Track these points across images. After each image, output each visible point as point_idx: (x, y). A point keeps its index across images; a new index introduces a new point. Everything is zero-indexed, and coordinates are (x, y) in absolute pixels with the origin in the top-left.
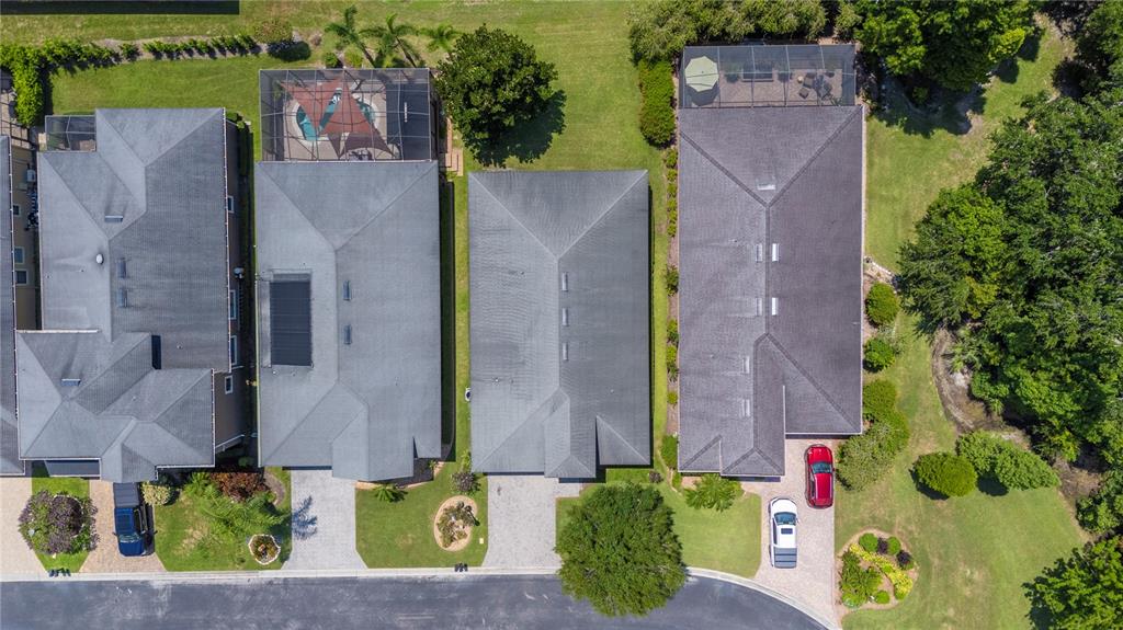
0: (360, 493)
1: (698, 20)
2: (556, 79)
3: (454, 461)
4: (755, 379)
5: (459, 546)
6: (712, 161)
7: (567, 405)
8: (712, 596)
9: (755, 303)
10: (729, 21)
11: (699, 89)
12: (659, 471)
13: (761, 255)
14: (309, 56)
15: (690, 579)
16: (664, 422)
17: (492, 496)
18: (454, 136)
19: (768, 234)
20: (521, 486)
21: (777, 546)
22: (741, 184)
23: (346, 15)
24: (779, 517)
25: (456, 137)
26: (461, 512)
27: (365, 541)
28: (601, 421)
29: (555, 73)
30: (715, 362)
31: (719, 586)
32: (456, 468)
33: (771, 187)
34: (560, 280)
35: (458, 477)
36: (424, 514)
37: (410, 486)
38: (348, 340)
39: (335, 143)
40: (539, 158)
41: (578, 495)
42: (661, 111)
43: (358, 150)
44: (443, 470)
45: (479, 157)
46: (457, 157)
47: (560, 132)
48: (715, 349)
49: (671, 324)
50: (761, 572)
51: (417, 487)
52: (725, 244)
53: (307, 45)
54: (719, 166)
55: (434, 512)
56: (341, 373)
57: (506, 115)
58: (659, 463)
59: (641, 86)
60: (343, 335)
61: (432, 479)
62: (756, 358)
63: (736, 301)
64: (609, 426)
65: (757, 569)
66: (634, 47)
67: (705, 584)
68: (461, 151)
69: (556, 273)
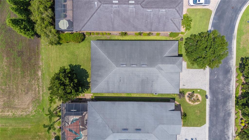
0: (184, 125)
1: (47, 25)
2: (65, 67)
3: (175, 98)
4: (154, 8)
5: (200, 97)
6: (88, 21)
7: (160, 65)
8: (217, 23)
9: (131, 8)
10: (48, 16)
11: (68, 25)
12: (179, 38)
13: (116, 6)
14: (58, 136)
15: (212, 30)
16: (165, 37)
17: (186, 87)
18: (81, 96)
19: (110, 4)
20: (183, 79)
21: (203, 3)
22: (95, 12)
23: (45, 127)
24: (194, 3)
25: (82, 95)
26: (191, 96)
27: (198, 124)
28: (165, 55)
29: (63, 67)
30: (148, 20)
31: (214, 21)
32: (177, 98)
33: (96, 3)
34: (123, 67)
35: (180, 98)
36: (190, 107)
37: (182, 111)
38: (139, 130)
39: (83, 130)
40: (88, 72)
41: (186, 62)
42: (74, 36)
43: (85, 123)
44: (177, 101)
45: (87, 89)
46: (87, 95)
47: (81, 66)
48: (144, 20)
49: (136, 35)
50: (211, 9)
51: (183, 109)
52: (113, 17)
53: (56, 137)
54: (90, 19)
55: (190, 104)
56: (149, 132)
57: (74, 82)
58: (177, 38)
59: (67, 42)
60: (138, 131)
61: (180, 105)
62: (147, 8)
63: (130, 14)
64: (167, 53)
65: (210, 10)
66: (56, 44)
67: (214, 25)
68: (86, 94)
69: (121, 68)
